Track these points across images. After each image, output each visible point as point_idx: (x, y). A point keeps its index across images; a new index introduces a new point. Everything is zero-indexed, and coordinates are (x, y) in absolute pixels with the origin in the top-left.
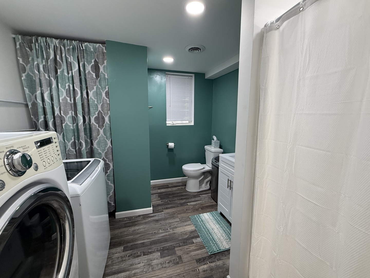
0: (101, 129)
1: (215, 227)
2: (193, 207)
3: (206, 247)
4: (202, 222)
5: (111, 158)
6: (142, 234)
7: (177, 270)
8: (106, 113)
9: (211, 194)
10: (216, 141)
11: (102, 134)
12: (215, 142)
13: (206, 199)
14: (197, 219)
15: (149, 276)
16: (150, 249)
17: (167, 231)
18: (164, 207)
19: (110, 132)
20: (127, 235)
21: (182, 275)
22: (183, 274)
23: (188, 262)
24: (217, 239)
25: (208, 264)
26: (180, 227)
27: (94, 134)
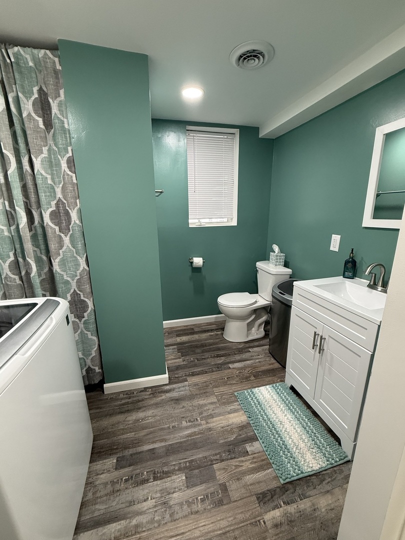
0: (65, 235)
1: (286, 417)
2: (240, 373)
3: (273, 465)
4: (258, 407)
5: (88, 290)
6: (151, 429)
7: (220, 520)
8: (72, 203)
9: (268, 346)
10: (279, 254)
11: (68, 246)
12: (277, 256)
13: (260, 357)
14: (250, 400)
15: (166, 534)
16: (166, 464)
17: (196, 423)
18: (187, 371)
19: (83, 241)
20: (124, 431)
21: (231, 535)
22: (233, 530)
23: (241, 499)
24: (294, 447)
25: (281, 507)
26: (220, 415)
27: (53, 246)
